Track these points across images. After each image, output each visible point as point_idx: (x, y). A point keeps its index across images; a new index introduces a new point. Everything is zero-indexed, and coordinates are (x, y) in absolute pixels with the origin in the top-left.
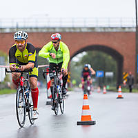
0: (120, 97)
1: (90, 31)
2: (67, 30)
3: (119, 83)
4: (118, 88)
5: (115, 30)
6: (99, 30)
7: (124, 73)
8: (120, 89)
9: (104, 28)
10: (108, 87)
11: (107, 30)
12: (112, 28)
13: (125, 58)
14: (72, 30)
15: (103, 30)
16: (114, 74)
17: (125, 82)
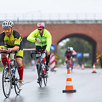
0: (94, 72)
1: (72, 23)
2: (55, 23)
3: (94, 62)
4: (93, 65)
5: (90, 23)
6: (79, 23)
7: (97, 54)
8: (94, 66)
9: (82, 21)
10: (85, 65)
11: (84, 23)
12: (88, 21)
13: (98, 43)
14: (59, 23)
15: (81, 23)
16: (90, 55)
17: (98, 60)
